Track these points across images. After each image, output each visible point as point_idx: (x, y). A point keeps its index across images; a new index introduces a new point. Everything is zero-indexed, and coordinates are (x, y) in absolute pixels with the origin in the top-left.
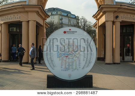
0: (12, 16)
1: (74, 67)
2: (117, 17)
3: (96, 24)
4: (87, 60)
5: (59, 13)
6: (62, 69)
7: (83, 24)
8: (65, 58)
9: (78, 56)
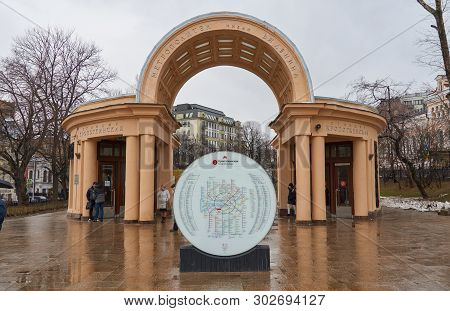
0: (106, 124)
1: (233, 231)
2: (318, 127)
3: (277, 141)
4: (258, 217)
5: (199, 114)
6: (210, 234)
7: (249, 137)
8: (215, 213)
9: (240, 208)
